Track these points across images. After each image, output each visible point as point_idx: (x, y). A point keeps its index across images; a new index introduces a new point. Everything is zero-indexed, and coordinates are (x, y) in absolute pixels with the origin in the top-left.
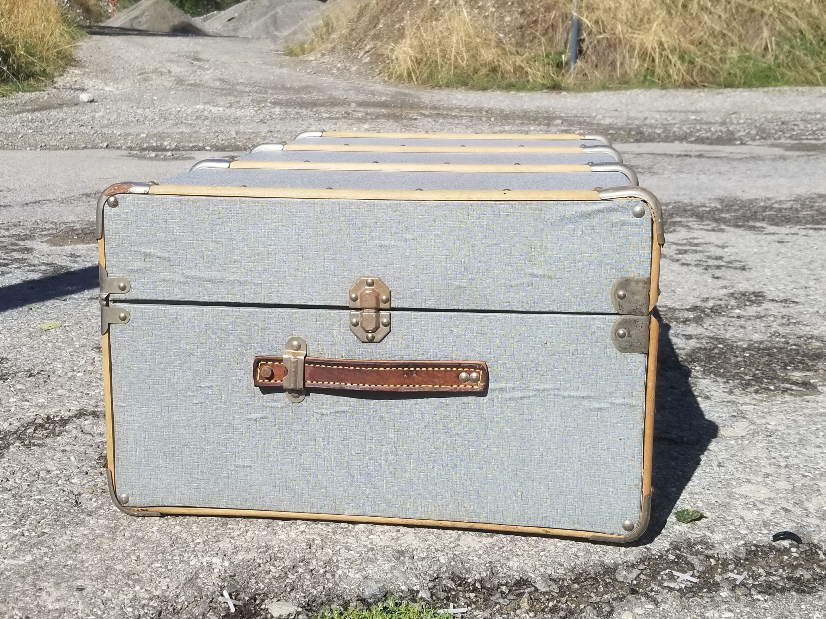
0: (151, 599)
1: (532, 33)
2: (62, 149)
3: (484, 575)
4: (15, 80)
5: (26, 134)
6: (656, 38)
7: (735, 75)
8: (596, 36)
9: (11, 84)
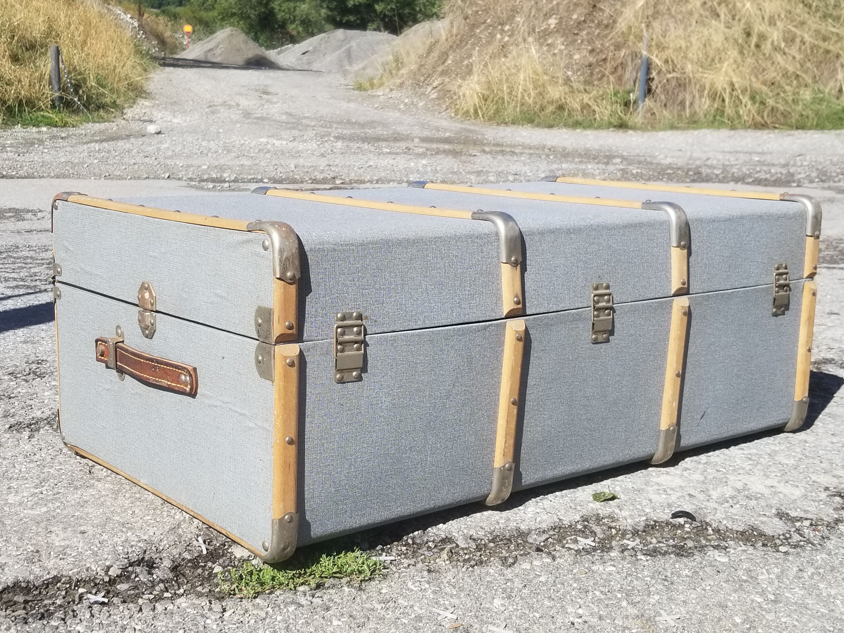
0: (139, 541)
1: (600, 71)
2: (125, 179)
4: (85, 111)
5: (92, 164)
6: (727, 79)
7: (807, 117)
8: (665, 74)
9: (81, 115)
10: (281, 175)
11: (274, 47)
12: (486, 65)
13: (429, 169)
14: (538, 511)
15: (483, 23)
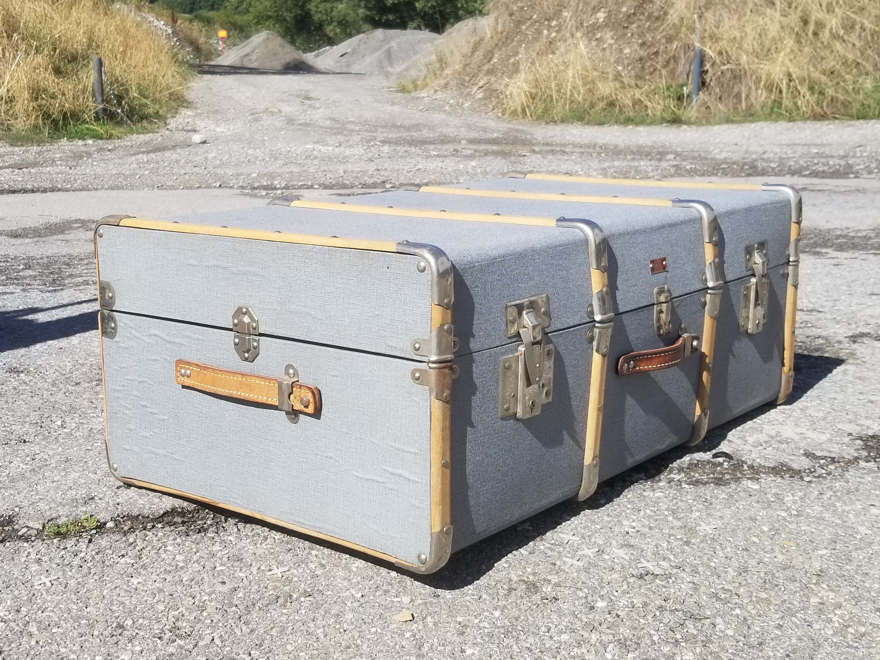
1: (652, 65)
2: (178, 189)
4: (129, 122)
5: (143, 175)
6: (784, 69)
7: (869, 106)
8: (719, 67)
9: (125, 126)
10: (331, 181)
11: (311, 50)
12: (533, 63)
13: (479, 171)
15: (529, 19)
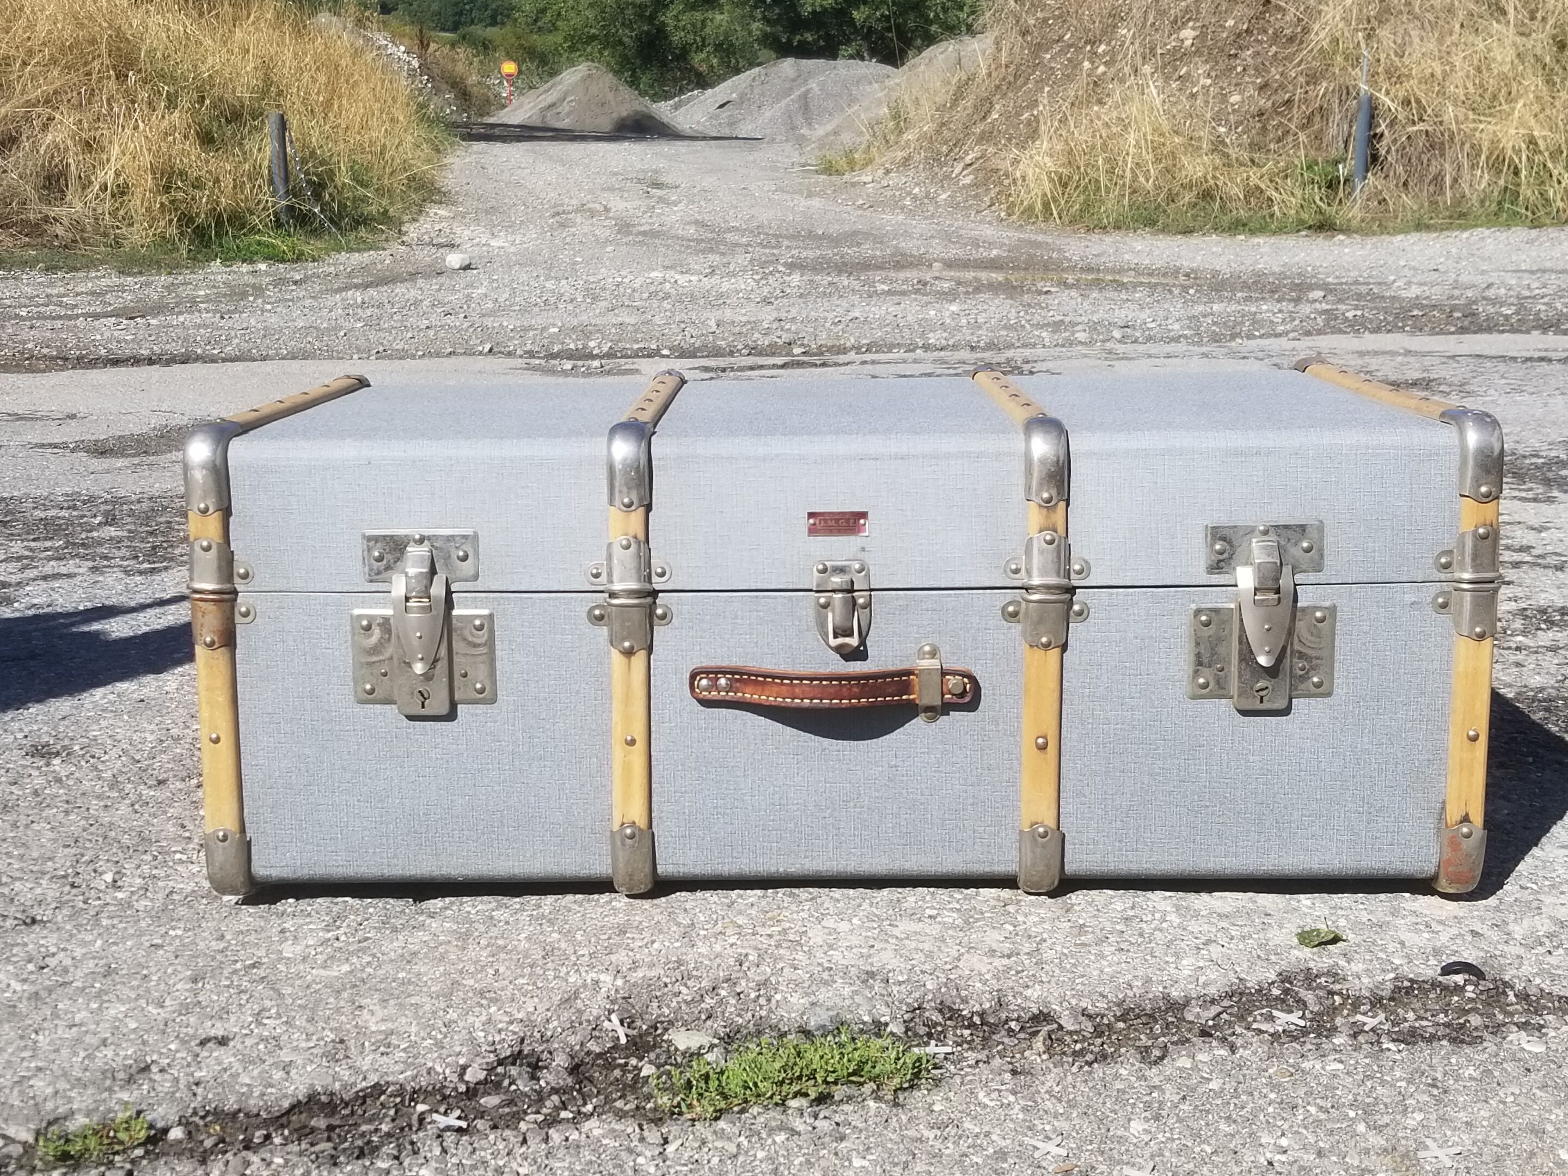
0: (512, 1023)
1: (1281, 124)
2: (414, 356)
3: (987, 1005)
4: (334, 230)
5: (353, 329)
6: (1523, 131)
8: (1404, 127)
9: (327, 238)
10: (692, 341)
11: (667, 97)
12: (1064, 121)
13: (964, 321)
14: (1201, 964)
15: (1057, 41)
